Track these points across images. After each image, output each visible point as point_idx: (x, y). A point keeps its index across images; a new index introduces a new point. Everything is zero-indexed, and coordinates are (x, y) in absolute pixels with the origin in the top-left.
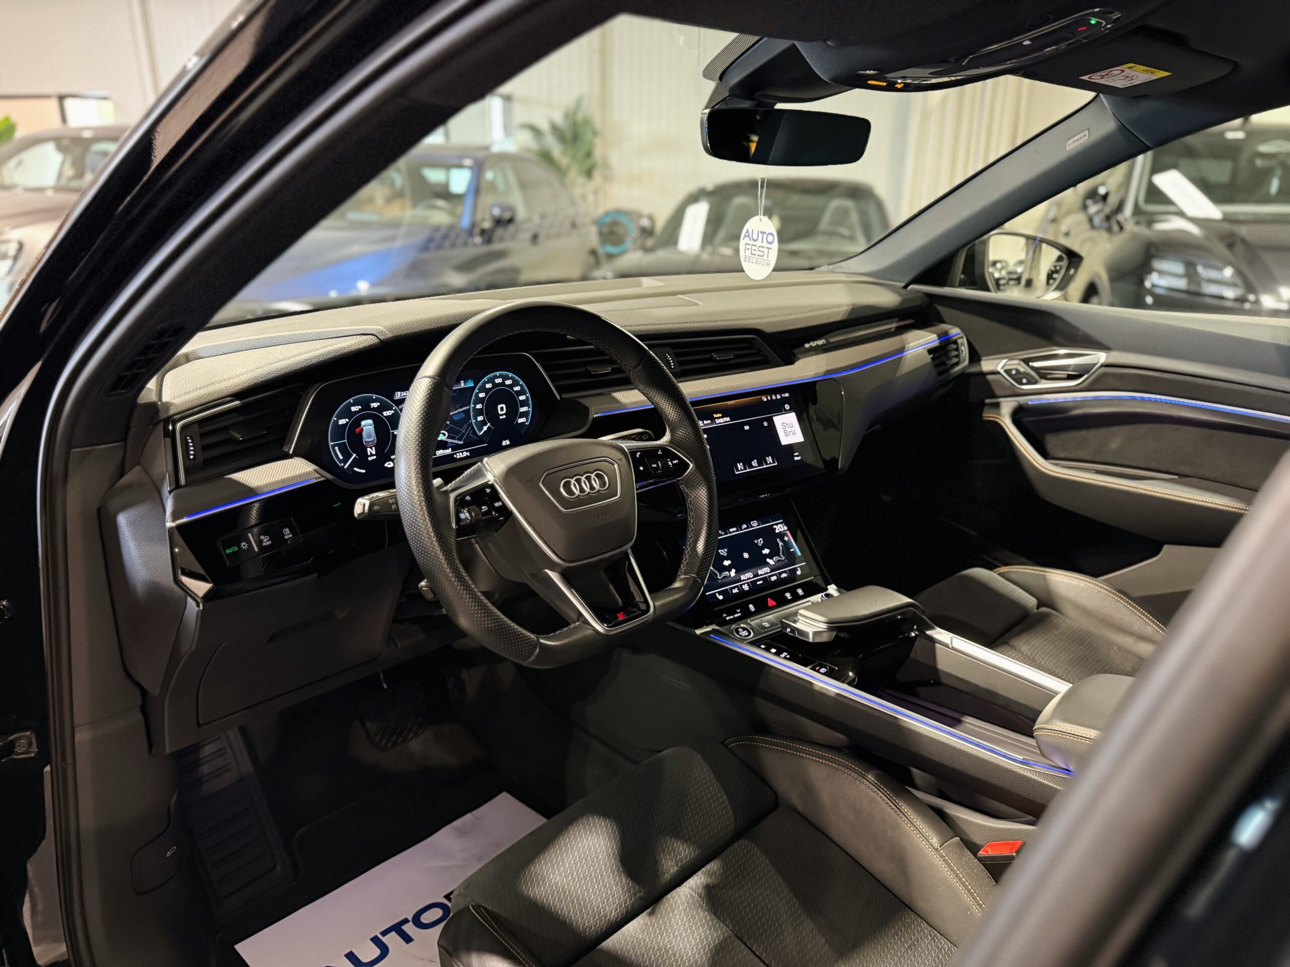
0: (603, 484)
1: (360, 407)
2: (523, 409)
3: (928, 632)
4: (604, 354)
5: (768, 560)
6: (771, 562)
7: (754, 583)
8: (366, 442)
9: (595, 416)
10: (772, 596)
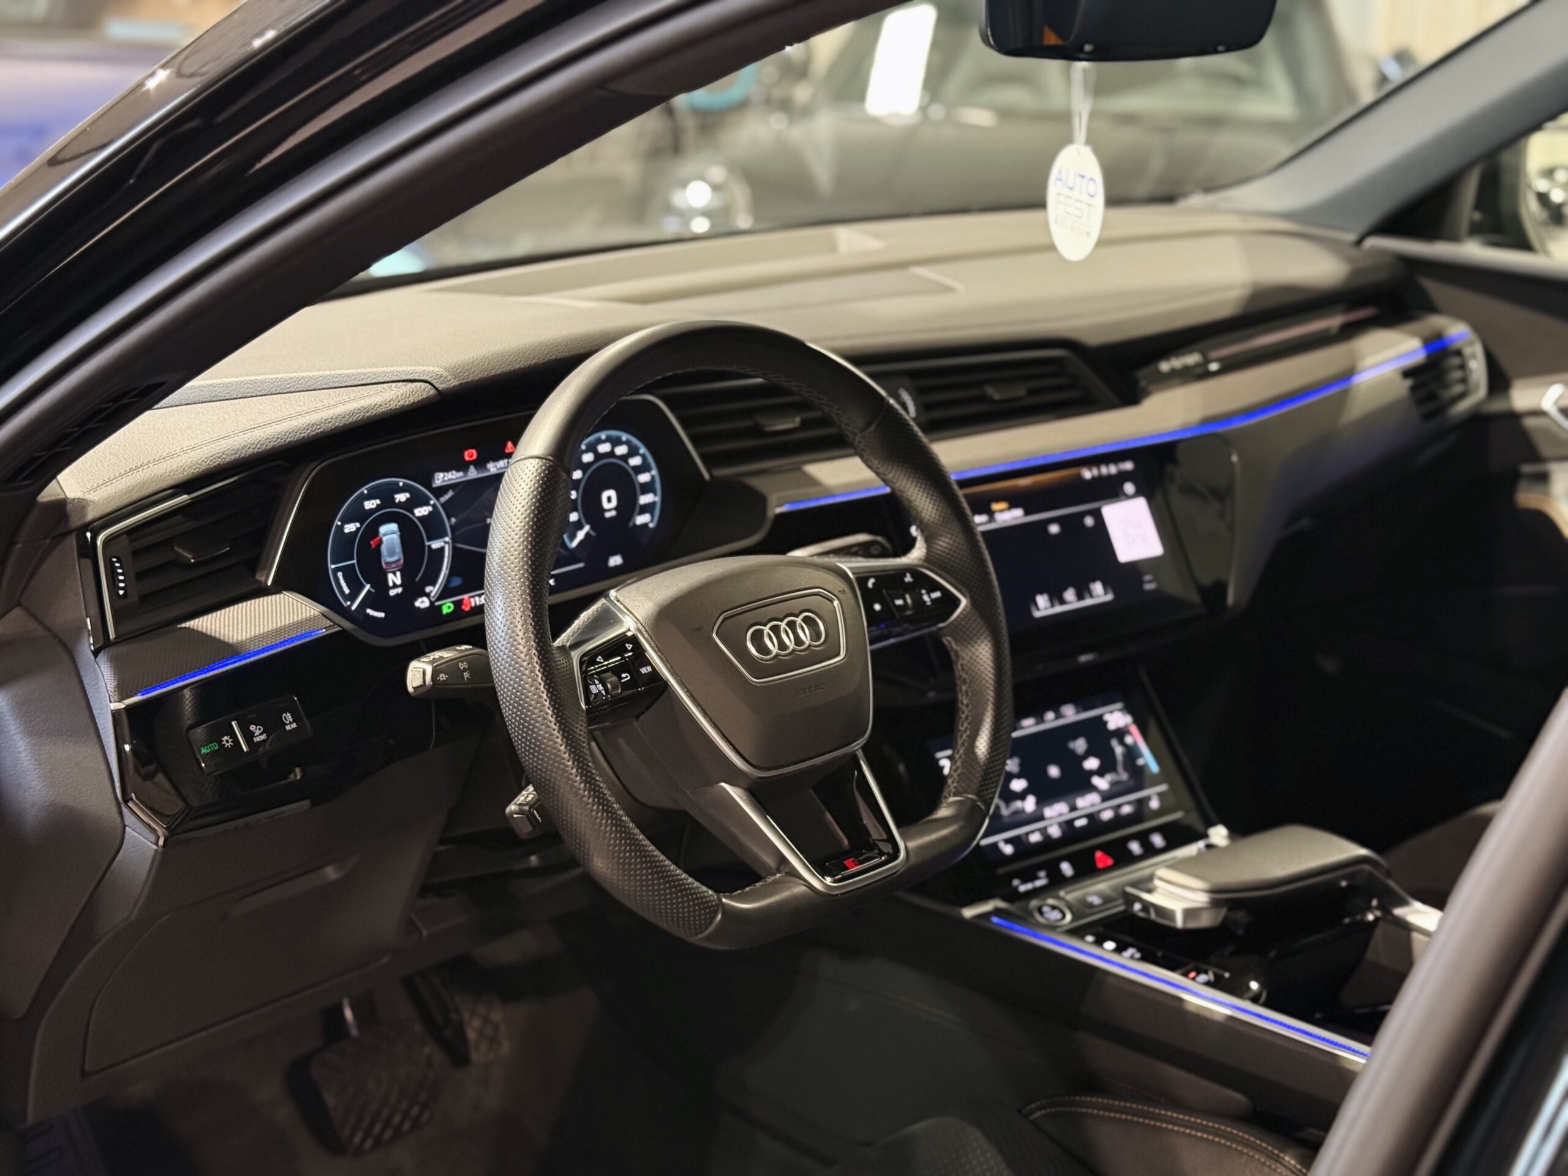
0: (816, 635)
1: (378, 502)
2: (645, 499)
3: (1398, 912)
4: (786, 392)
5: (1097, 781)
6: (1102, 783)
7: (1070, 823)
8: (387, 563)
9: (778, 510)
10: (1105, 848)
